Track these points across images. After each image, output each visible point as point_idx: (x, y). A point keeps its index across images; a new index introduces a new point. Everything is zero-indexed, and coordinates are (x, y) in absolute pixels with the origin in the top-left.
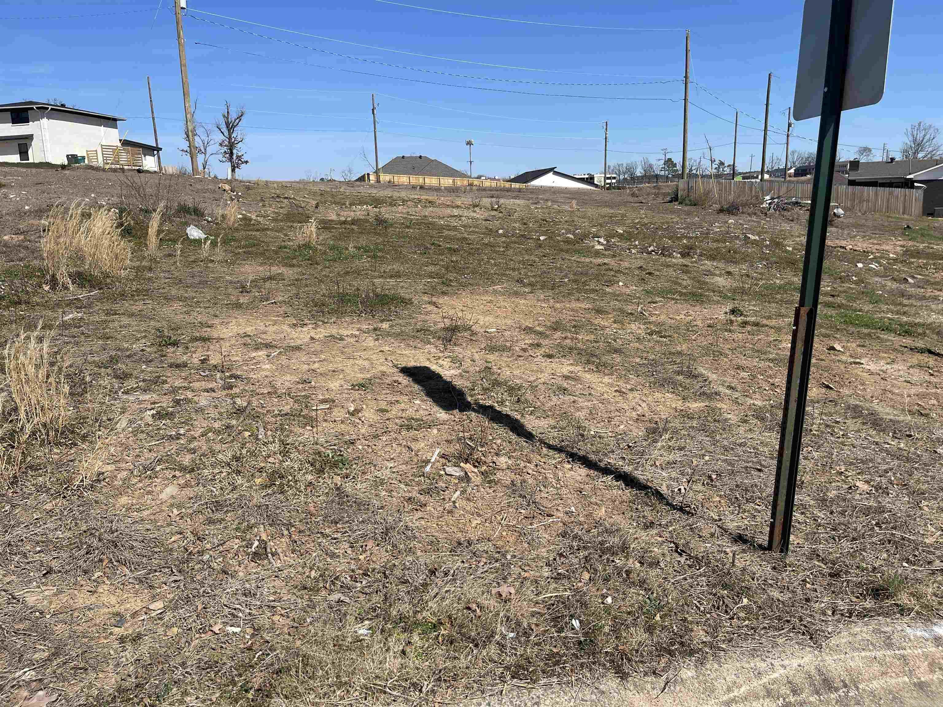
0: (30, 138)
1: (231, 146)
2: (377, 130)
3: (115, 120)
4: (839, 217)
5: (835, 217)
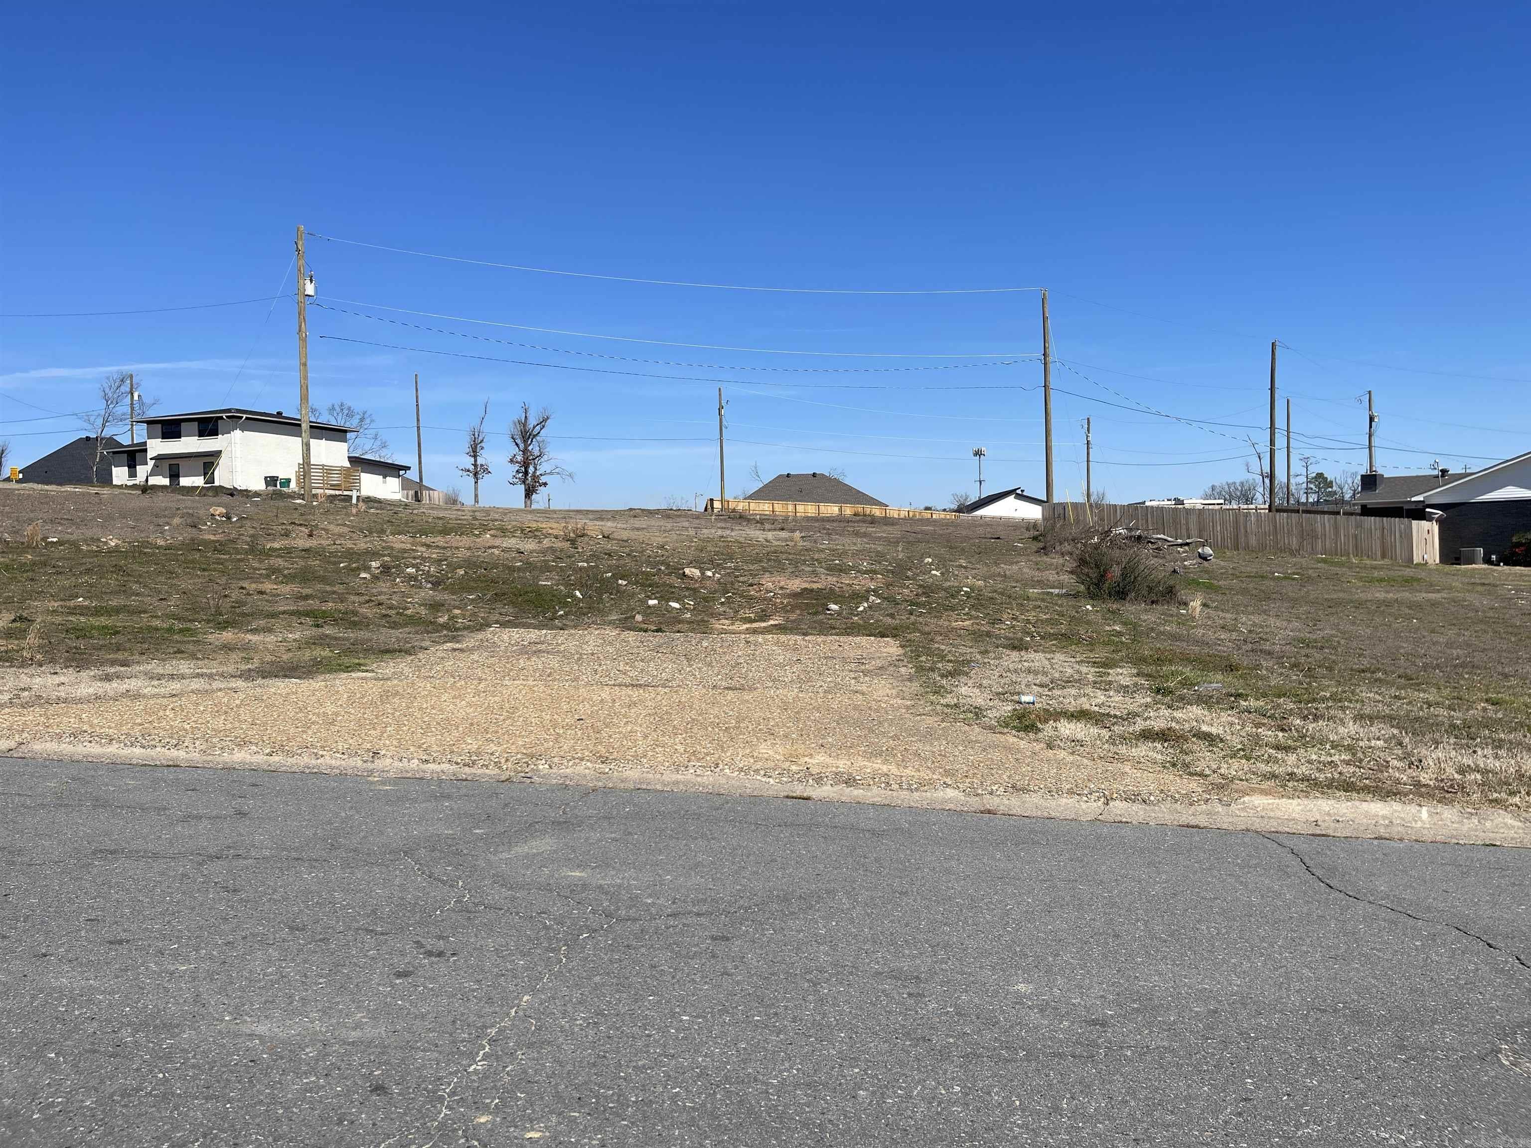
0: (217, 454)
1: (526, 463)
2: (724, 437)
3: (346, 431)
4: (1205, 559)
5: (1200, 560)
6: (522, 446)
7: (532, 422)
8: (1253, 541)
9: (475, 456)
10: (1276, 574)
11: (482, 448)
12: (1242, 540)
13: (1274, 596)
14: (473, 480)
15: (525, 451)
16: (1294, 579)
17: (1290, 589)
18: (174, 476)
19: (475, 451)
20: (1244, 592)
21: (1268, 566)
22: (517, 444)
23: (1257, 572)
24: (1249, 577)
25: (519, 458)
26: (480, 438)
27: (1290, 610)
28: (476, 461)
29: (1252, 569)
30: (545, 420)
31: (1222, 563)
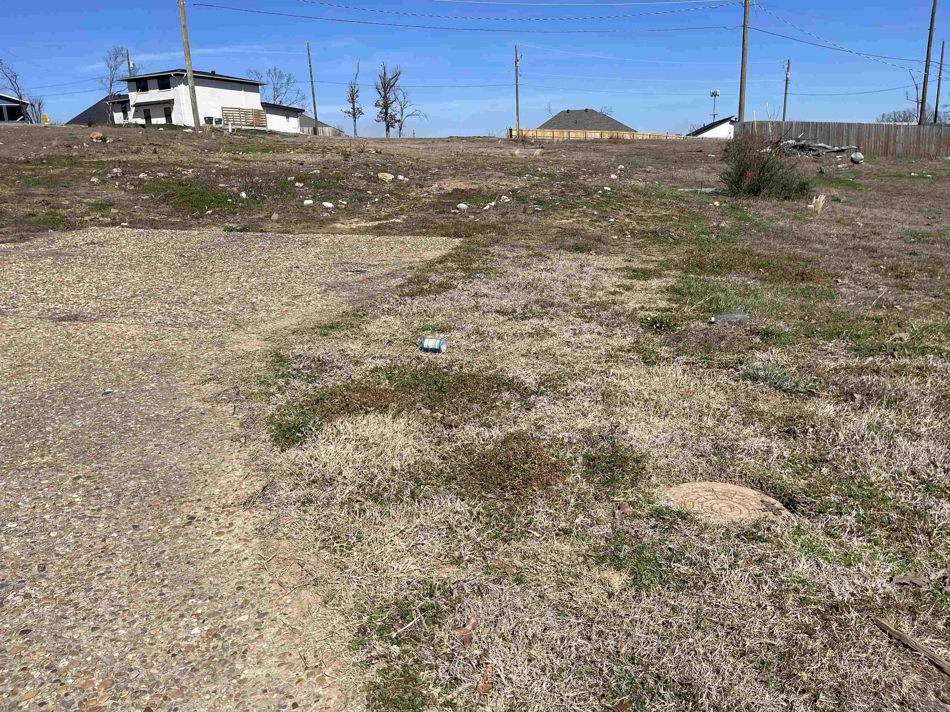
0: (171, 102)
1: (386, 106)
2: (519, 83)
3: (257, 85)
4: (857, 163)
5: (851, 164)
6: (383, 94)
7: (389, 76)
8: (900, 149)
9: (353, 102)
10: (913, 174)
11: (357, 96)
12: (891, 147)
13: (905, 192)
14: (352, 119)
15: (385, 97)
16: (926, 178)
17: (921, 187)
18: (148, 118)
19: (353, 99)
20: (880, 188)
21: (908, 168)
22: (380, 93)
23: (896, 173)
24: (890, 176)
25: (381, 103)
26: (356, 89)
27: (916, 204)
28: (354, 106)
29: (893, 171)
30: (397, 75)
31: (870, 166)
